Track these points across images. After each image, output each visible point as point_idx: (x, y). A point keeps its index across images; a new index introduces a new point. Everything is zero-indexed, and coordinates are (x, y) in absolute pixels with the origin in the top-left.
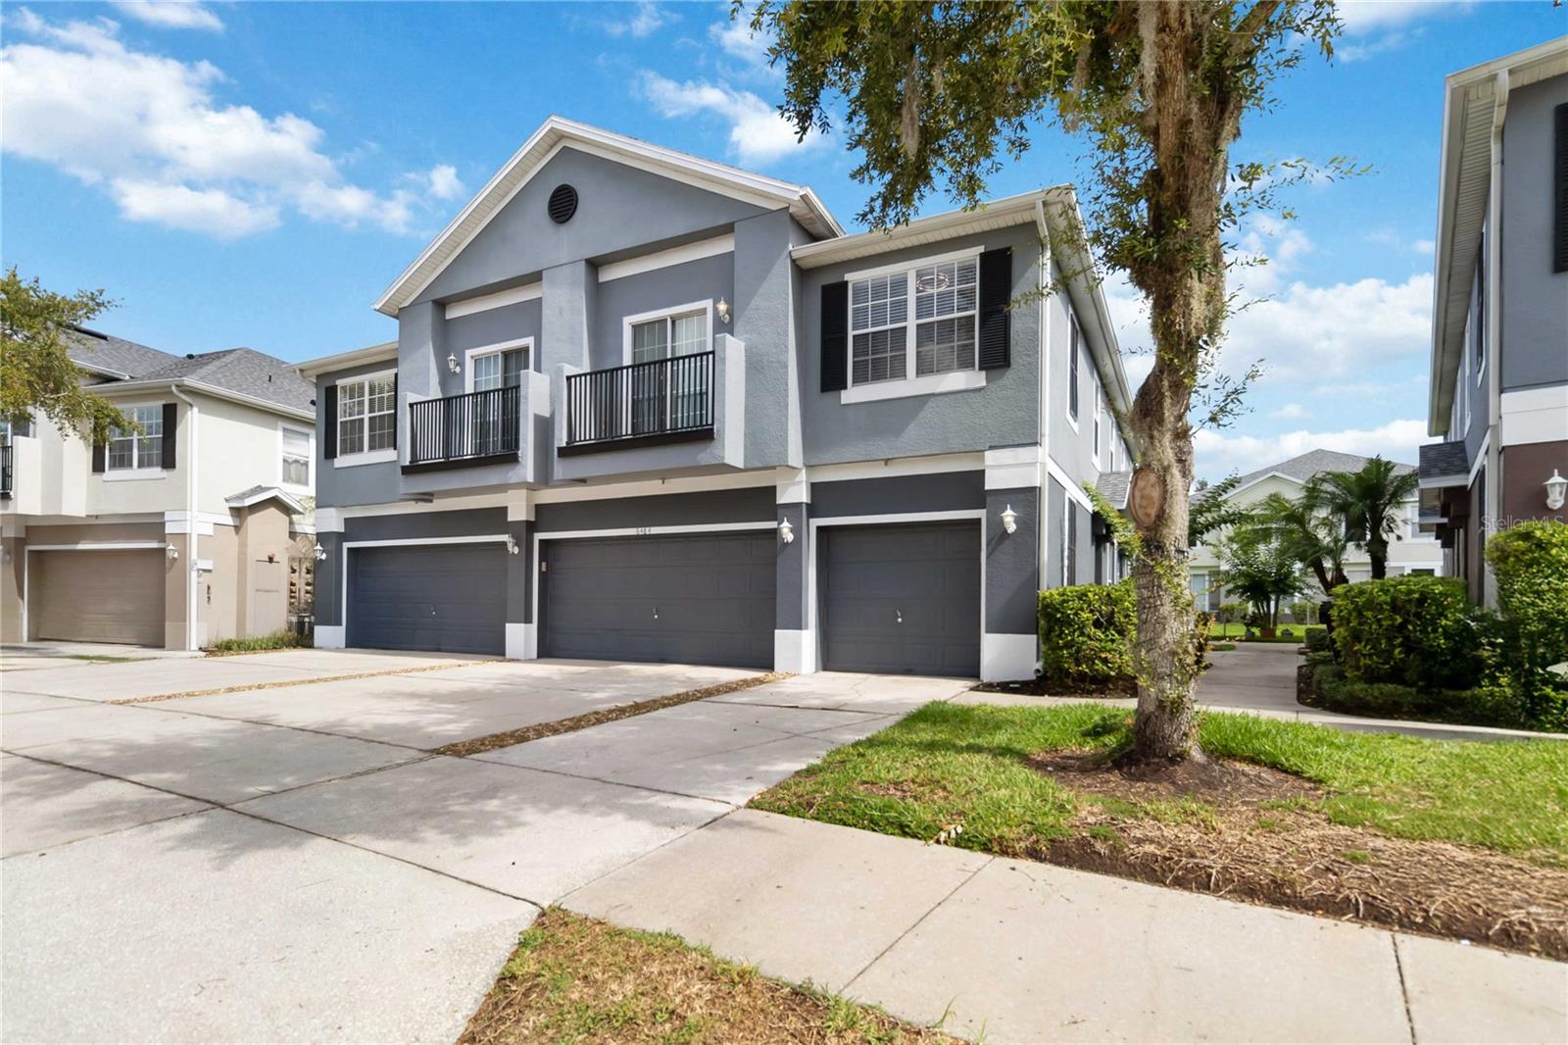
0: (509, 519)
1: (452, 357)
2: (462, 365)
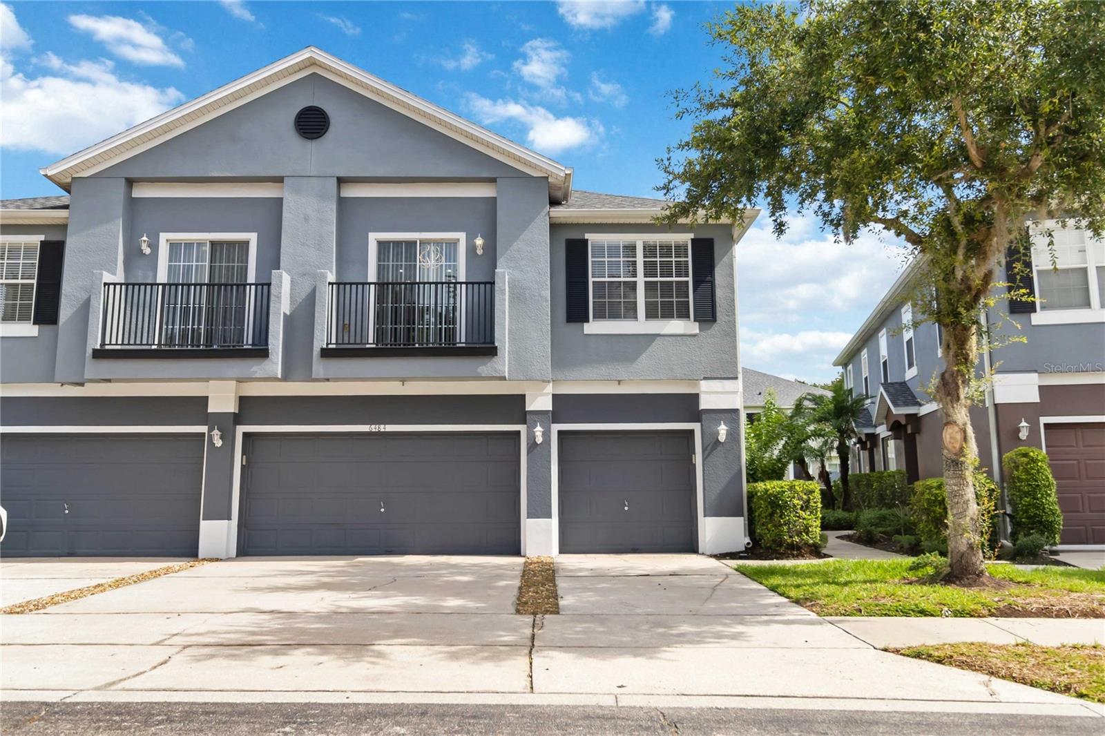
0: (209, 411)
1: (145, 238)
2: (154, 246)
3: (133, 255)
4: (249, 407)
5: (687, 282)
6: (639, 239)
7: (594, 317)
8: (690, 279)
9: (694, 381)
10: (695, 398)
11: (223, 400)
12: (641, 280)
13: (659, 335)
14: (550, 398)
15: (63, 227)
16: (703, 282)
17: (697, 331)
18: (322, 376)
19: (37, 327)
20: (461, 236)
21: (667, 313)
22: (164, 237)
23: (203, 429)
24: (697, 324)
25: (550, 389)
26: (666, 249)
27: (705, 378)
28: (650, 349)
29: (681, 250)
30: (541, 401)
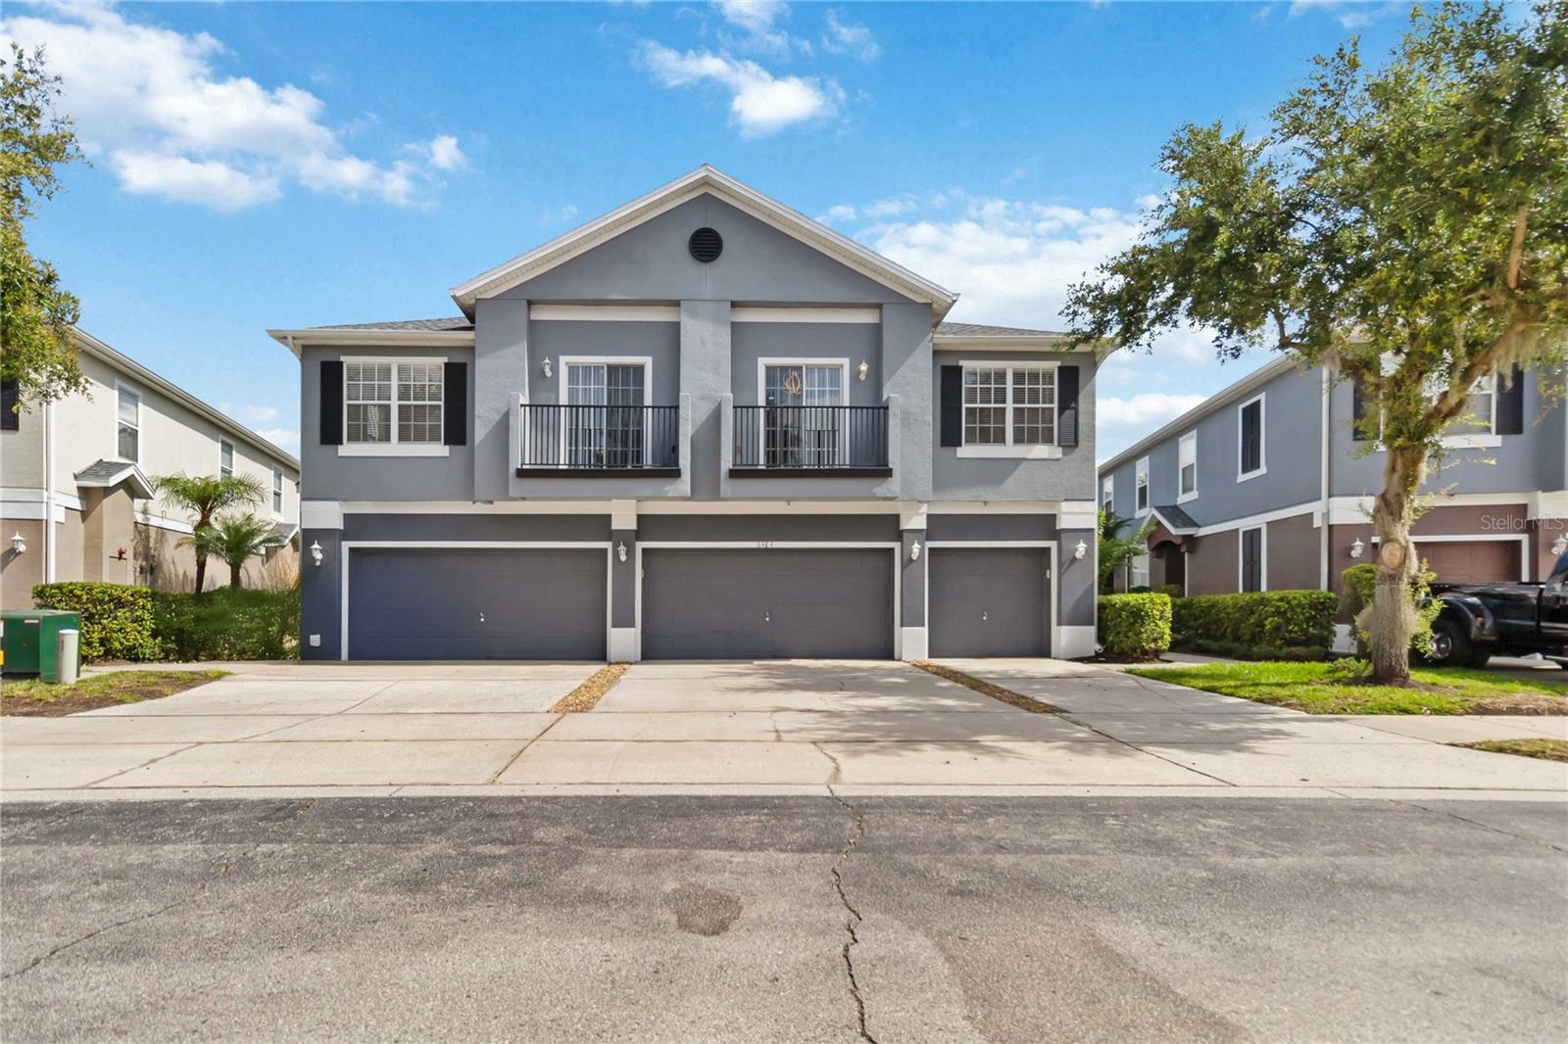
0: (613, 527)
1: (547, 361)
2: (555, 369)
3: (537, 378)
4: (648, 525)
5: (1052, 409)
6: (1010, 367)
7: (966, 442)
8: (1055, 406)
9: (1053, 502)
10: (1053, 518)
11: (624, 517)
12: (1010, 406)
13: (1024, 459)
14: (925, 517)
15: (471, 350)
16: (1068, 408)
17: (1060, 456)
18: (729, 495)
19: (447, 447)
20: (845, 362)
21: (1033, 439)
22: (564, 360)
23: (607, 545)
24: (1061, 449)
25: (925, 509)
26: (1034, 376)
27: (1066, 500)
28: (1017, 472)
29: (1048, 377)
30: (915, 521)
